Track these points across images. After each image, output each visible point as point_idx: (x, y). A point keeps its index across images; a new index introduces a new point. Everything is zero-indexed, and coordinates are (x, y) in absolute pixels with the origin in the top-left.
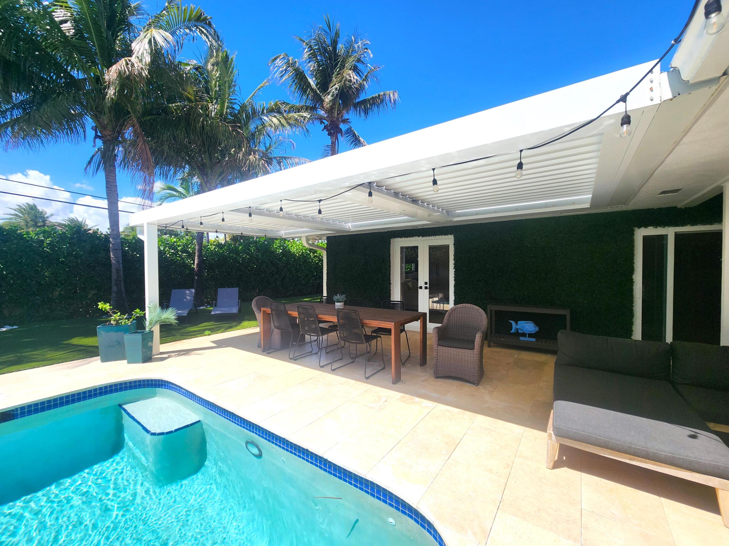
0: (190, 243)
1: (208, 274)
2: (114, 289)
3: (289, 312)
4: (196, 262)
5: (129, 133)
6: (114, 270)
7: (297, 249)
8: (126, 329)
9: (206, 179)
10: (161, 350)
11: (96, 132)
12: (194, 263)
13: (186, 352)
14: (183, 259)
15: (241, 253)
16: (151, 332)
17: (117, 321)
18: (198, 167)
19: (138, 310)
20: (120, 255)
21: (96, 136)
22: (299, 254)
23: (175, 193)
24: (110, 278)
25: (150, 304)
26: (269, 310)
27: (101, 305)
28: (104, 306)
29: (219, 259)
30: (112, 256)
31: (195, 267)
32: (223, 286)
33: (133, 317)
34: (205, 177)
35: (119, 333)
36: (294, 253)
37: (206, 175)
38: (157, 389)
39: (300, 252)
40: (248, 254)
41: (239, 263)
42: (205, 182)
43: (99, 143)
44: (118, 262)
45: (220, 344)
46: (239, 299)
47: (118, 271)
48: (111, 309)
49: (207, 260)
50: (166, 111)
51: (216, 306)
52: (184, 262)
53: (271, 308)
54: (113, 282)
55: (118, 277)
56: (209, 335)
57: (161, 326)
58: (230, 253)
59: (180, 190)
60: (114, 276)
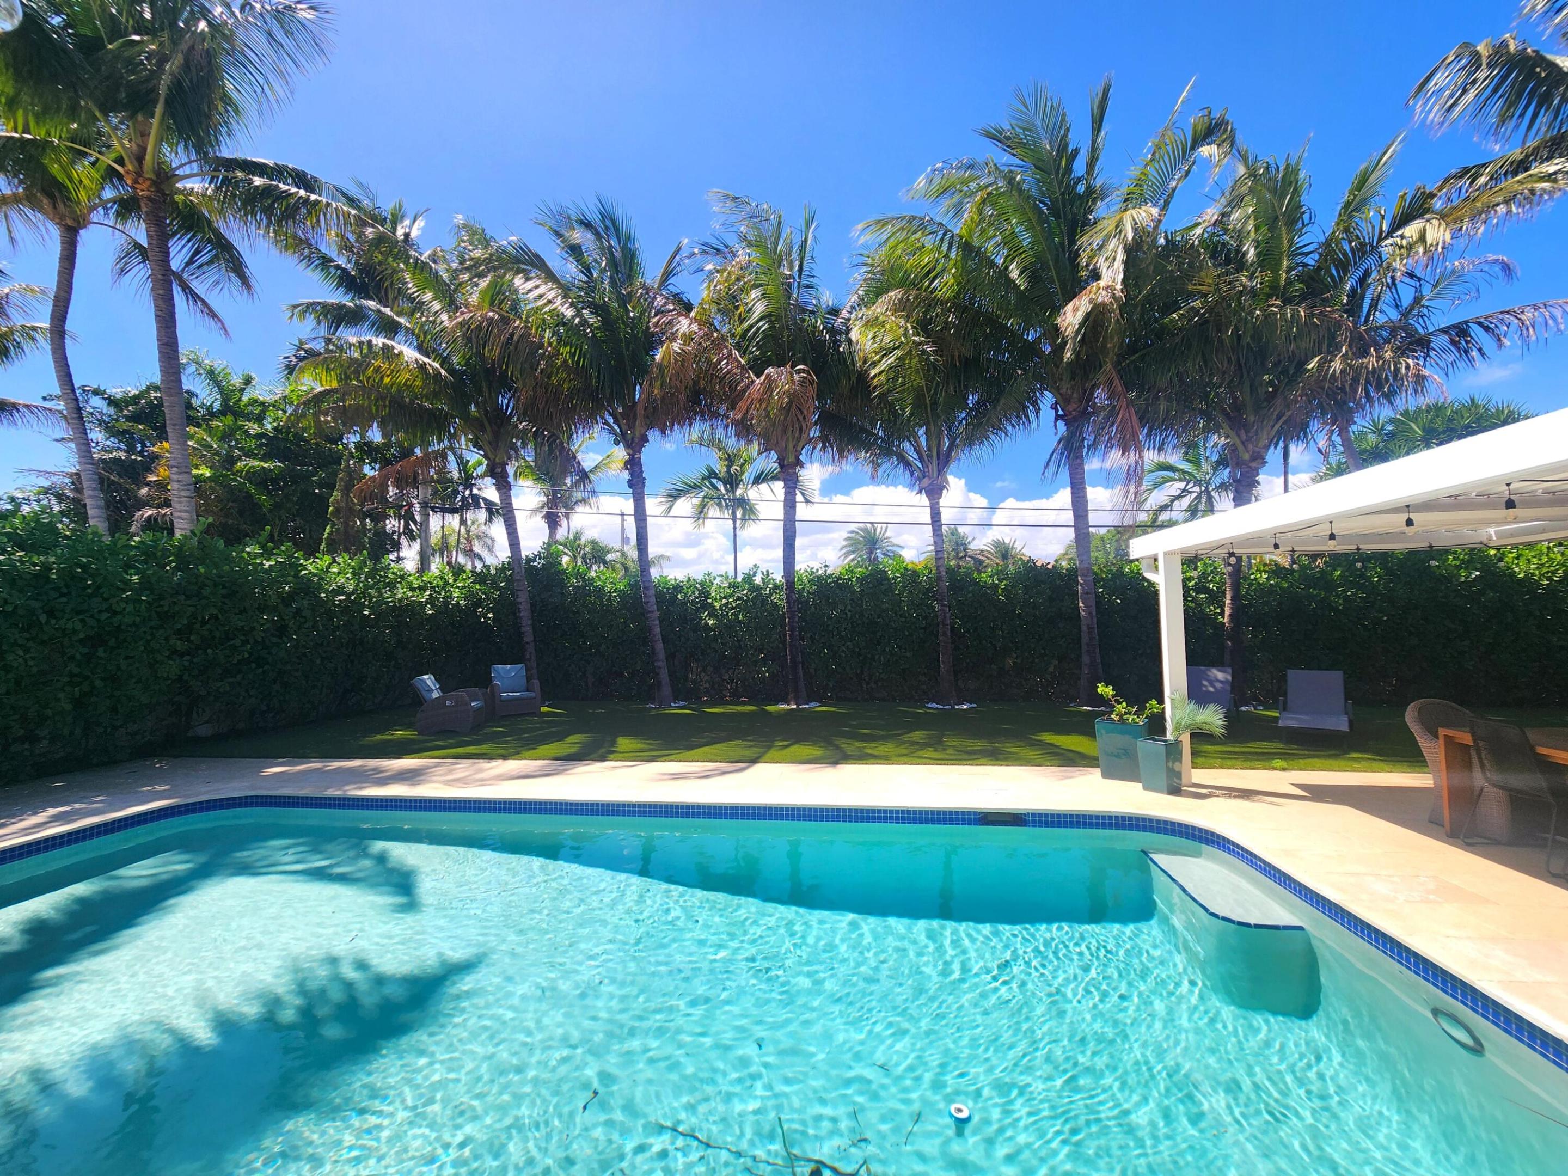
0: (1212, 572)
1: (1254, 636)
2: (1086, 659)
3: (1541, 750)
4: (1227, 611)
5: (1100, 396)
6: (1084, 628)
7: (1543, 565)
8: (1134, 732)
9: (1244, 437)
10: (1195, 780)
11: (1057, 411)
12: (1222, 614)
13: (1246, 794)
14: (1200, 605)
15: (1340, 586)
16: (1177, 743)
17: (1121, 716)
18: (1227, 416)
19: (1154, 702)
20: (1093, 604)
21: (1058, 417)
22: (1549, 579)
23: (1171, 474)
24: (1079, 639)
25: (1172, 693)
26: (1466, 738)
27: (1101, 689)
28: (1105, 690)
29: (1280, 604)
30: (1081, 604)
31: (1226, 620)
32: (1296, 666)
33: (1147, 712)
34: (1243, 431)
35: (1127, 737)
36: (1529, 576)
37: (1246, 426)
38: (1204, 846)
39: (1554, 573)
40: (1361, 587)
41: (1335, 609)
42: (1243, 443)
43: (1061, 425)
44: (1090, 613)
45: (1317, 794)
46: (1346, 700)
47: (1089, 628)
48: (1113, 696)
49: (1251, 605)
50: (1161, 333)
51: (1285, 709)
52: (1202, 612)
53: (1473, 734)
54: (1084, 648)
55: (1091, 639)
56: (1284, 769)
57: (1193, 735)
58: (1308, 587)
59: (1181, 467)
60: (1085, 639)
